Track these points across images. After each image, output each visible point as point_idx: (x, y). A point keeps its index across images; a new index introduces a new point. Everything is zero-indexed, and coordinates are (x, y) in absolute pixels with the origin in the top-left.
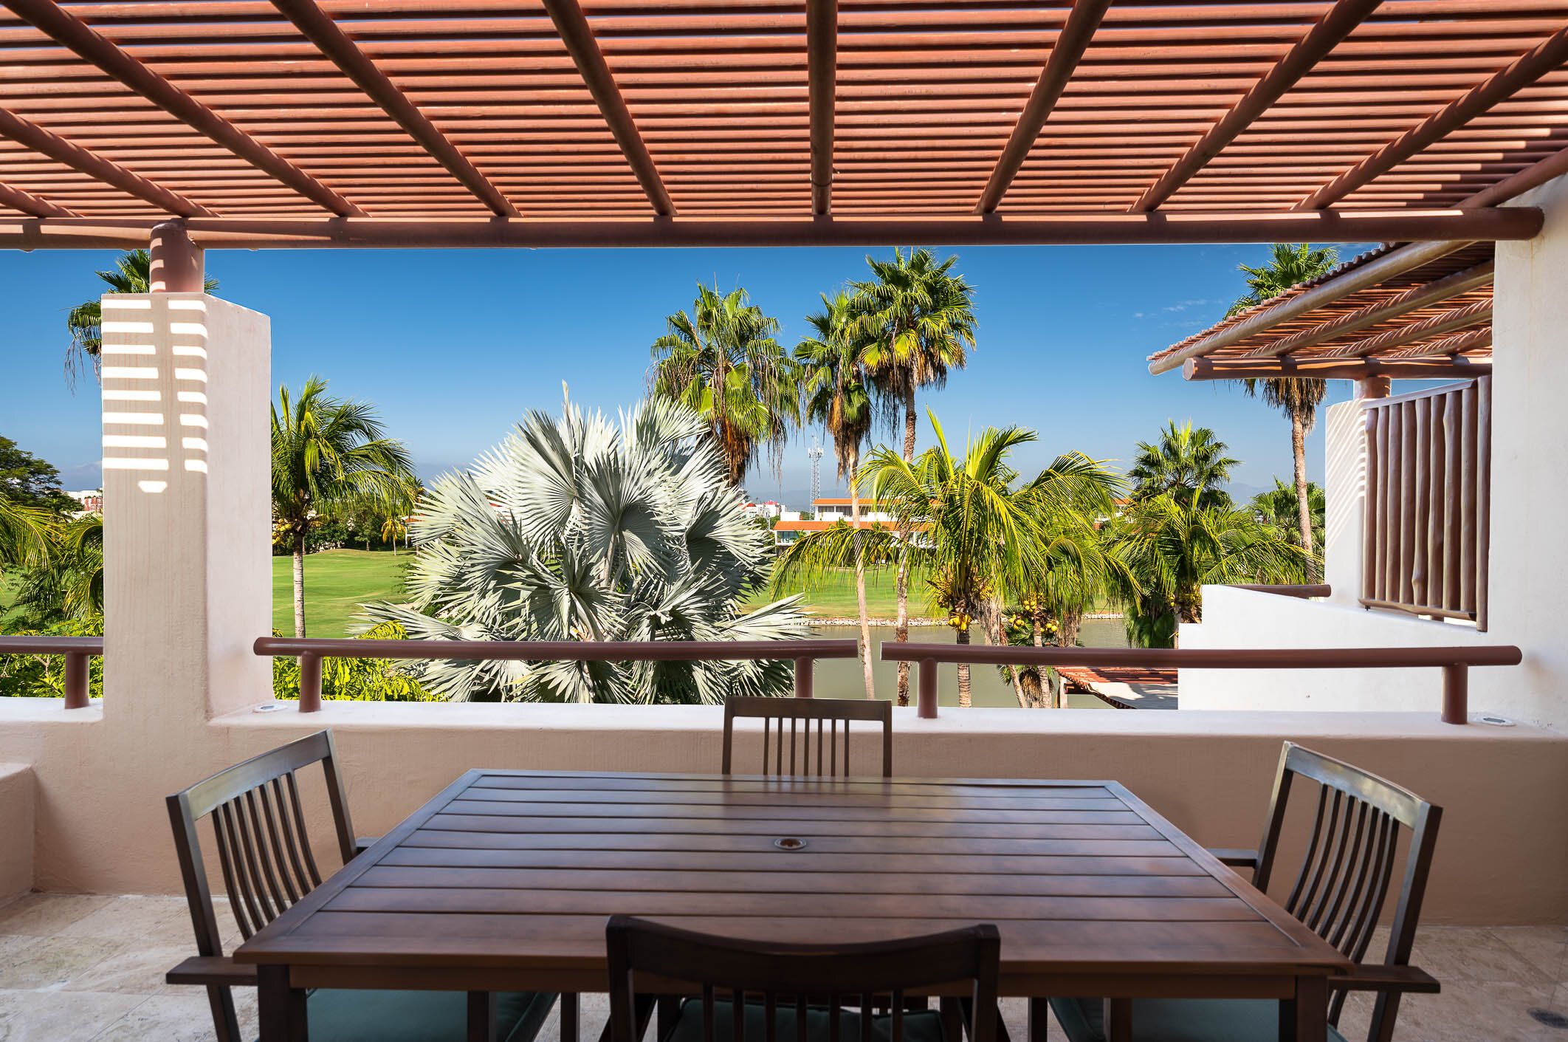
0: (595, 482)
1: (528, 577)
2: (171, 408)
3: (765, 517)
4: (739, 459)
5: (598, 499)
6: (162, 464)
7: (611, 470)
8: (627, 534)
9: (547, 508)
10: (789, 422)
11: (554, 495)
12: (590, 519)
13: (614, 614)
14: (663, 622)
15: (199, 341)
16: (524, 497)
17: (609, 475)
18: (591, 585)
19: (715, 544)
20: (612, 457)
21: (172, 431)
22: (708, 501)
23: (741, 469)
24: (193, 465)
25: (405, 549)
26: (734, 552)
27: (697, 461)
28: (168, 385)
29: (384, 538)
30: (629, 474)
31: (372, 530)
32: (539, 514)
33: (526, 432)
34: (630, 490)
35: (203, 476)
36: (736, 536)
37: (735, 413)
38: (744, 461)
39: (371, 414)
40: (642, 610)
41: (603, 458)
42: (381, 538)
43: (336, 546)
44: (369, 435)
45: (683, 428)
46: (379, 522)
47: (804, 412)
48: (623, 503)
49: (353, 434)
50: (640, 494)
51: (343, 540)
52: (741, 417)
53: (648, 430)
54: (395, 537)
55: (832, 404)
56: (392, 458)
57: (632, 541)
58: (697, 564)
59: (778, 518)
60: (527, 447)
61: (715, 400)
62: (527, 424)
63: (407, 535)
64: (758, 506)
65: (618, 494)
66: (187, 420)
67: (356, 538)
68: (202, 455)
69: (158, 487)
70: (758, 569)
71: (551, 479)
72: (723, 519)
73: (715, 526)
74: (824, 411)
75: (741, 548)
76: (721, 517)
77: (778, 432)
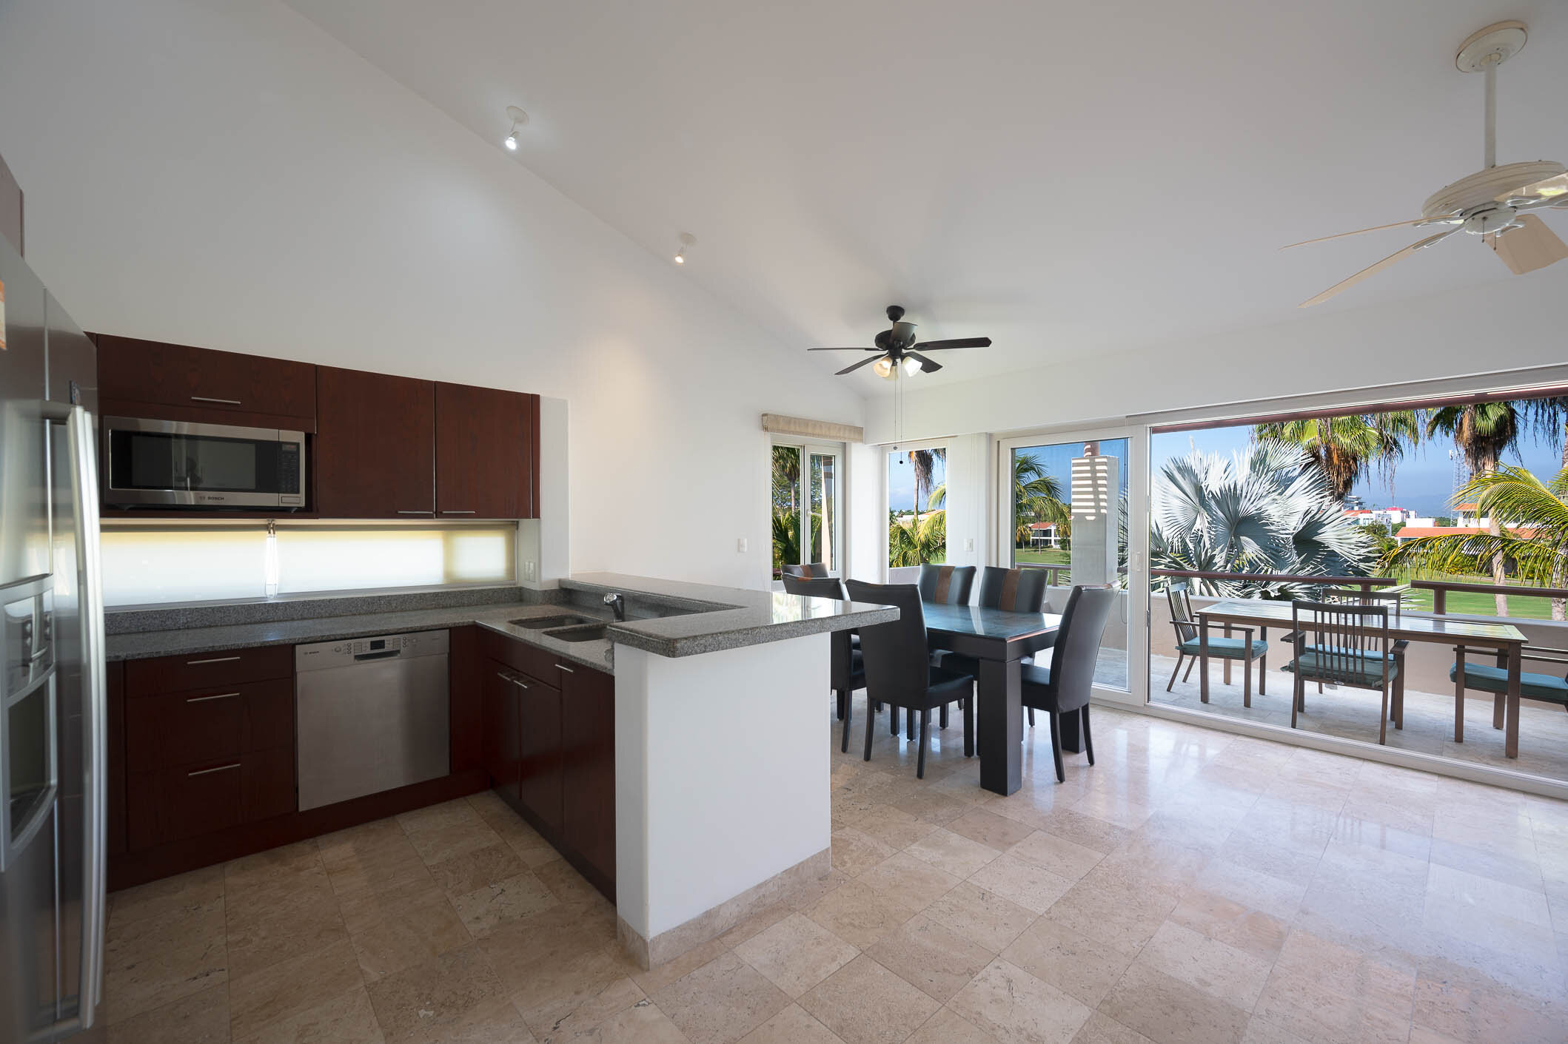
0: (1217, 502)
1: (1169, 562)
2: (1096, 493)
3: (1384, 523)
4: (1345, 476)
5: (1219, 513)
6: (1093, 511)
7: (1231, 495)
8: (1242, 537)
9: (1181, 519)
10: (1404, 441)
11: (1184, 510)
13: (1230, 588)
14: (1273, 596)
15: (1105, 471)
16: (1167, 512)
17: (1230, 498)
18: (1214, 569)
19: (1320, 545)
20: (1232, 487)
21: (1097, 500)
22: (1313, 513)
23: (1348, 484)
24: (1103, 511)
25: (1030, 548)
26: (1337, 550)
27: (1302, 482)
28: (1095, 486)
30: (1246, 497)
32: (1174, 522)
33: (1166, 472)
34: (1247, 507)
35: (1105, 514)
36: (1340, 539)
37: (1341, 439)
38: (1350, 478)
39: (1039, 461)
40: (1253, 589)
41: (1225, 487)
44: (1039, 475)
45: (1289, 460)
47: (1422, 429)
48: (1241, 517)
49: (1029, 474)
50: (1256, 510)
52: (1348, 441)
53: (1259, 463)
55: (1462, 419)
56: (1051, 488)
57: (1247, 542)
58: (1302, 557)
59: (1403, 524)
60: (1167, 480)
61: (1320, 430)
62: (1168, 467)
63: (1031, 538)
64: (1375, 512)
65: (1237, 512)
66: (1102, 496)
68: (1105, 508)
69: (1093, 518)
70: (1362, 565)
71: (1183, 501)
72: (1327, 527)
73: (1319, 532)
74: (1450, 425)
75: (1346, 548)
76: (1325, 525)
77: (1391, 449)
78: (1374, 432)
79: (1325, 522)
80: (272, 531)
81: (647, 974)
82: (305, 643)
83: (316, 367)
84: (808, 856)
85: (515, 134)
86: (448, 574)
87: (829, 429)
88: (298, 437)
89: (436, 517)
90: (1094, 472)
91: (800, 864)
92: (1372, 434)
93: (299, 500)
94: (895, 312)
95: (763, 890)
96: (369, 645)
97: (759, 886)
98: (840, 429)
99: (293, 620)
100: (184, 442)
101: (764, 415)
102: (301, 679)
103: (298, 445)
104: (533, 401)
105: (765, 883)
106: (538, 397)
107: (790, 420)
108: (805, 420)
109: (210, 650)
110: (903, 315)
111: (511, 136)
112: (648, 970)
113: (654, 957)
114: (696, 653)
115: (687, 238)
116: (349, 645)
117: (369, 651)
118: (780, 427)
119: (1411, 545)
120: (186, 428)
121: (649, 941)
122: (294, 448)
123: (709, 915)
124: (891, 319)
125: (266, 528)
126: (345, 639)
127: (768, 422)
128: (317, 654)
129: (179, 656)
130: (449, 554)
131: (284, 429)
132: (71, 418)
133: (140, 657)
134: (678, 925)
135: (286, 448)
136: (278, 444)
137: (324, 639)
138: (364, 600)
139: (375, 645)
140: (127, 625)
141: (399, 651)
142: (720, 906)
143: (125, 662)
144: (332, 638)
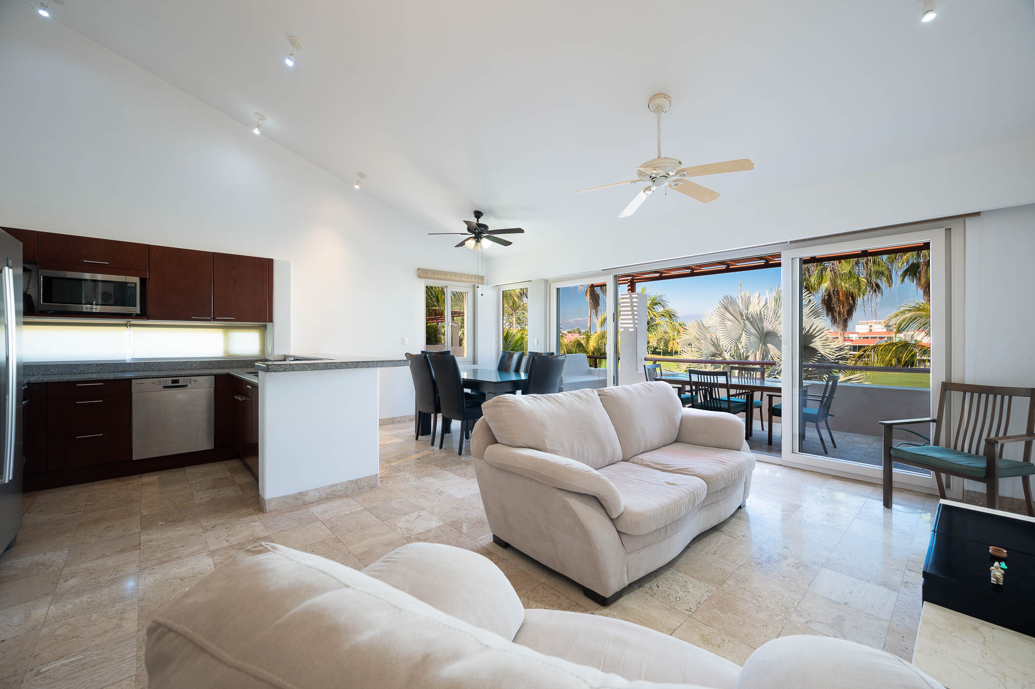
5: (753, 331)
7: (759, 318)
8: (768, 345)
9: (732, 334)
11: (735, 329)
12: (749, 338)
16: (724, 329)
17: (758, 320)
19: (813, 350)
22: (808, 329)
26: (822, 353)
29: (669, 351)
30: (767, 320)
31: (664, 346)
32: (728, 337)
34: (768, 326)
36: (824, 346)
37: (843, 284)
42: (668, 350)
43: (649, 353)
44: (664, 307)
46: (666, 344)
47: (897, 278)
48: (765, 331)
50: (773, 328)
51: (652, 351)
54: (674, 350)
56: (671, 315)
60: (722, 309)
65: (763, 328)
67: (657, 350)
68: (637, 324)
69: (632, 330)
71: (734, 323)
72: (817, 338)
73: (813, 341)
74: (915, 275)
75: (827, 351)
76: (815, 337)
77: (875, 291)
78: (864, 280)
79: (816, 335)
80: (129, 327)
81: (265, 514)
82: (137, 379)
83: (149, 246)
84: (364, 476)
85: (258, 126)
86: (226, 352)
87: (461, 276)
88: (136, 280)
89: (213, 321)
90: (632, 302)
91: (358, 479)
92: (863, 281)
93: (137, 310)
94: (478, 214)
95: (335, 488)
96: (171, 381)
97: (333, 486)
98: (468, 278)
99: (139, 371)
100: (100, 284)
101: (419, 269)
102: (135, 396)
103: (136, 284)
104: (270, 262)
105: (336, 485)
106: (272, 260)
107: (434, 272)
108: (445, 272)
109: (88, 380)
110: (482, 215)
111: (257, 127)
112: (266, 513)
113: (268, 507)
114: (280, 371)
115: (362, 175)
116: (160, 381)
117: (170, 384)
118: (429, 276)
119: (867, 350)
120: (87, 276)
121: (266, 500)
122: (133, 285)
123: (301, 494)
124: (476, 217)
125: (126, 325)
126: (158, 378)
127: (422, 273)
128: (142, 384)
129: (73, 381)
130: (227, 341)
131: (128, 276)
132: (3, 271)
133: (54, 381)
134: (283, 495)
135: (129, 285)
136: (126, 283)
137: (147, 377)
138: (178, 363)
139: (173, 382)
140: (53, 371)
141: (186, 386)
142: (308, 491)
143: (47, 383)
144: (151, 377)
